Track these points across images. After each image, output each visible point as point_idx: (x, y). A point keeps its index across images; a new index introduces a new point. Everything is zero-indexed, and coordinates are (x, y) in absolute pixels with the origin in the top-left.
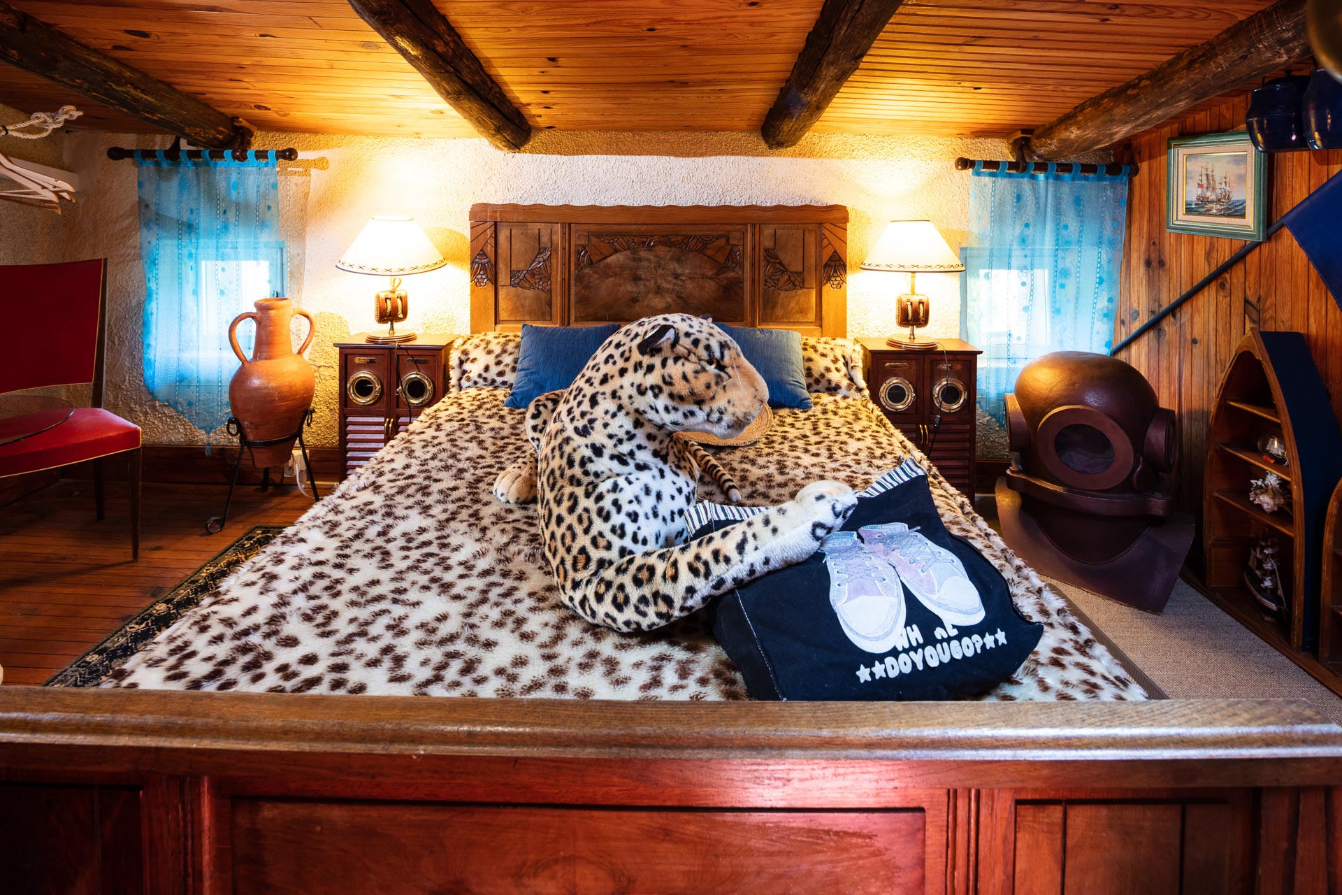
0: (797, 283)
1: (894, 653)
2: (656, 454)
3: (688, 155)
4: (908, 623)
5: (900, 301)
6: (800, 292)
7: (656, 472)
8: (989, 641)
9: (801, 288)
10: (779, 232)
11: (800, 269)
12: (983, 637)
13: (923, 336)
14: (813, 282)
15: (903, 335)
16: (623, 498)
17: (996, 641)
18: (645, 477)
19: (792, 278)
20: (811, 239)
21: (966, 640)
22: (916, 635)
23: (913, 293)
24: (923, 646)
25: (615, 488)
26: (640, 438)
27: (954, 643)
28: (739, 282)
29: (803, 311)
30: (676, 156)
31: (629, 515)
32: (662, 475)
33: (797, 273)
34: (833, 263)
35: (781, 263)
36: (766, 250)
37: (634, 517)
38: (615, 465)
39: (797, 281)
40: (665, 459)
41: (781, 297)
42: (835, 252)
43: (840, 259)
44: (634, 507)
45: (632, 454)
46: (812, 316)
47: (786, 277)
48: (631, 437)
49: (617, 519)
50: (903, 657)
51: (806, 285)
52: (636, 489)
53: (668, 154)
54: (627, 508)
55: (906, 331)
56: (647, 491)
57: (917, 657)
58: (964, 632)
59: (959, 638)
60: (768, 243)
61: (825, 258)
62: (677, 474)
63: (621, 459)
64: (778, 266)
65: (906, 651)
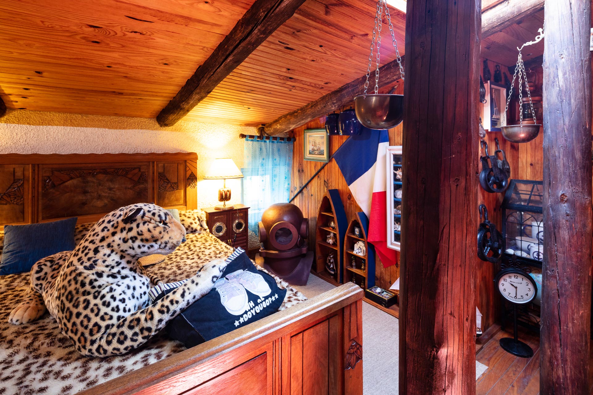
0: (175, 188)
1: (246, 312)
2: (131, 270)
3: (116, 128)
4: (249, 301)
5: (220, 191)
6: (176, 191)
7: (132, 278)
8: (273, 298)
9: (177, 190)
10: (166, 165)
11: (176, 181)
12: (271, 298)
13: (229, 204)
14: (182, 187)
15: (221, 205)
16: (116, 294)
17: (275, 298)
18: (127, 281)
19: (173, 186)
20: (181, 168)
21: (267, 300)
22: (252, 304)
23: (225, 187)
24: (254, 307)
25: (111, 290)
26: (124, 263)
27: (264, 302)
28: (146, 189)
29: (177, 200)
30: (109, 128)
31: (120, 300)
32: (135, 279)
33: (175, 183)
34: (191, 178)
35: (167, 179)
36: (159, 173)
37: (123, 301)
38: (111, 280)
39: (175, 186)
40: (135, 271)
41: (167, 195)
42: (192, 172)
43: (194, 176)
44: (123, 296)
45: (119, 272)
46: (182, 201)
47: (170, 185)
48: (118, 264)
49: (114, 304)
50: (249, 313)
51: (179, 188)
52: (123, 287)
53: (104, 127)
54: (118, 298)
55: (222, 203)
56: (129, 287)
57: (253, 311)
58: (266, 298)
59: (265, 300)
60: (161, 170)
61: (188, 176)
62: (142, 277)
63: (113, 276)
64: (166, 180)
65: (249, 310)
